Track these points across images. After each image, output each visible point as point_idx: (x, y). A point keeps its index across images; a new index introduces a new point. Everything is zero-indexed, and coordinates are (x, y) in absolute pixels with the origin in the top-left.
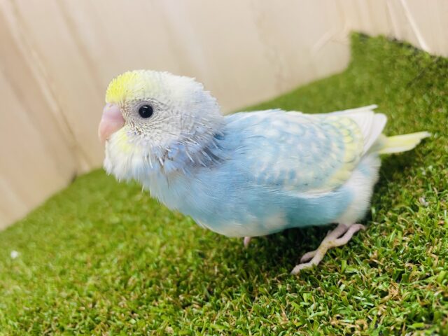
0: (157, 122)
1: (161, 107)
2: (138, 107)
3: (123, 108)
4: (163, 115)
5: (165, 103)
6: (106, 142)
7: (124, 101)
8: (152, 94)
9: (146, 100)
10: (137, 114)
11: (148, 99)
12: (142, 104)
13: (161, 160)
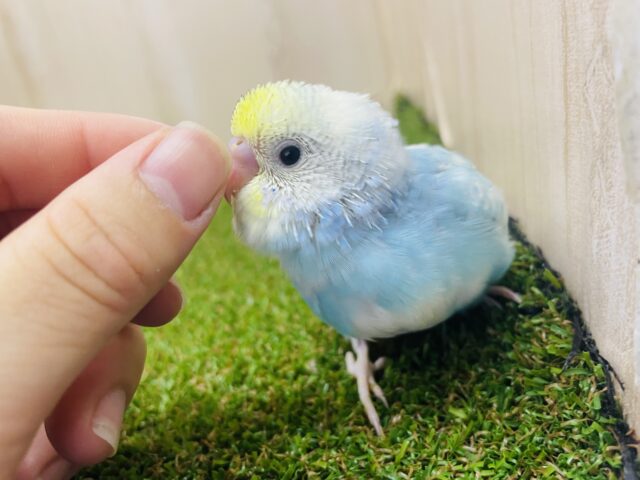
0: (306, 172)
1: (313, 148)
2: (279, 149)
3: (258, 147)
4: (316, 161)
5: (319, 140)
6: (232, 197)
7: (259, 136)
8: (299, 128)
9: (290, 137)
10: (277, 159)
11: (294, 135)
12: (285, 144)
13: (309, 229)
